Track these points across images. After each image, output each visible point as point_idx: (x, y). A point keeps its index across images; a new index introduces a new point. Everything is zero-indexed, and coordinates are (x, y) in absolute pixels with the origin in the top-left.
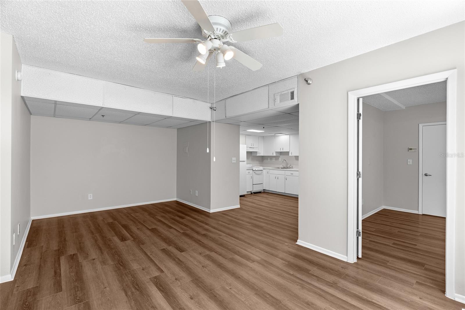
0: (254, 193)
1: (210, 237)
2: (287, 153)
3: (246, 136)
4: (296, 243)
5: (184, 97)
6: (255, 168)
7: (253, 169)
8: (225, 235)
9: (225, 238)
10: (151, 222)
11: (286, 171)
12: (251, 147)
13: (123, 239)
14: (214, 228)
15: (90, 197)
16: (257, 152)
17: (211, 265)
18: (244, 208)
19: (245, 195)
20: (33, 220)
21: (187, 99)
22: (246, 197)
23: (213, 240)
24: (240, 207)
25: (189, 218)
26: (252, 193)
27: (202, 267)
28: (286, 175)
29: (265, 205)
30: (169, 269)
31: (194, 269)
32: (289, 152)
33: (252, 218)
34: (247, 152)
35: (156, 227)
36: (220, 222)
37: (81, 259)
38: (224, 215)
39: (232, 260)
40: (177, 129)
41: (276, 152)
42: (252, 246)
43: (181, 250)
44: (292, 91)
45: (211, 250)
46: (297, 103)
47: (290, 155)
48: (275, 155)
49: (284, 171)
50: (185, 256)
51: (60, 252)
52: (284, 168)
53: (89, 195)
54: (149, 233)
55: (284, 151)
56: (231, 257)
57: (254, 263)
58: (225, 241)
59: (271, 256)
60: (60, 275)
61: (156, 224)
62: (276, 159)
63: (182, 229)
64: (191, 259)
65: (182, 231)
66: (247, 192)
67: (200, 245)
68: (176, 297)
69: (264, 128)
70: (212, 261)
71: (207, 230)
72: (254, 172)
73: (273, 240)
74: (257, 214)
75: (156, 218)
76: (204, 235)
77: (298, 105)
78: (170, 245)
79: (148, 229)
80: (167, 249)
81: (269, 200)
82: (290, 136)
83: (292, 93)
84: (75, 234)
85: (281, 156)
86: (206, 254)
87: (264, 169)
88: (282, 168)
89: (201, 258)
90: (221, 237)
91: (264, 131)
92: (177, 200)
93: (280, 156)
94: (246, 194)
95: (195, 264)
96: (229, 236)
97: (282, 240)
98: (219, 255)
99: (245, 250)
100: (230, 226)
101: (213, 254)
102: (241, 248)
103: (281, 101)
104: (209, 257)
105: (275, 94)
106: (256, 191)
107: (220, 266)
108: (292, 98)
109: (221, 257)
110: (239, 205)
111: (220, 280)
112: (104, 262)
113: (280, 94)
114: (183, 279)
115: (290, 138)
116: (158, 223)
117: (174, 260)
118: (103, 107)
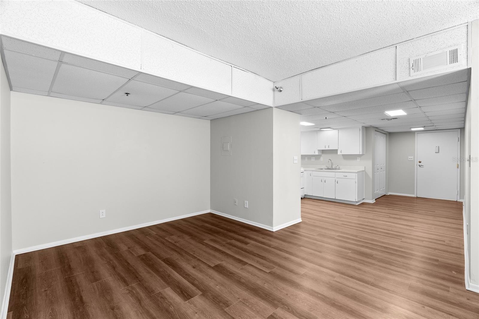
2: (335, 151)
5: (245, 70)
11: (336, 173)
20: (16, 256)
21: (248, 73)
24: (302, 221)
25: (253, 242)
28: (337, 178)
29: (326, 216)
32: (337, 150)
35: (219, 263)
41: (318, 150)
47: (338, 154)
48: (317, 153)
49: (335, 173)
52: (328, 169)
55: (330, 148)
62: (315, 159)
79: (209, 266)
81: (322, 208)
82: (338, 131)
84: (94, 284)
85: (323, 155)
87: (305, 171)
88: (325, 169)
92: (211, 212)
93: (321, 155)
115: (338, 133)
118: (141, 73)
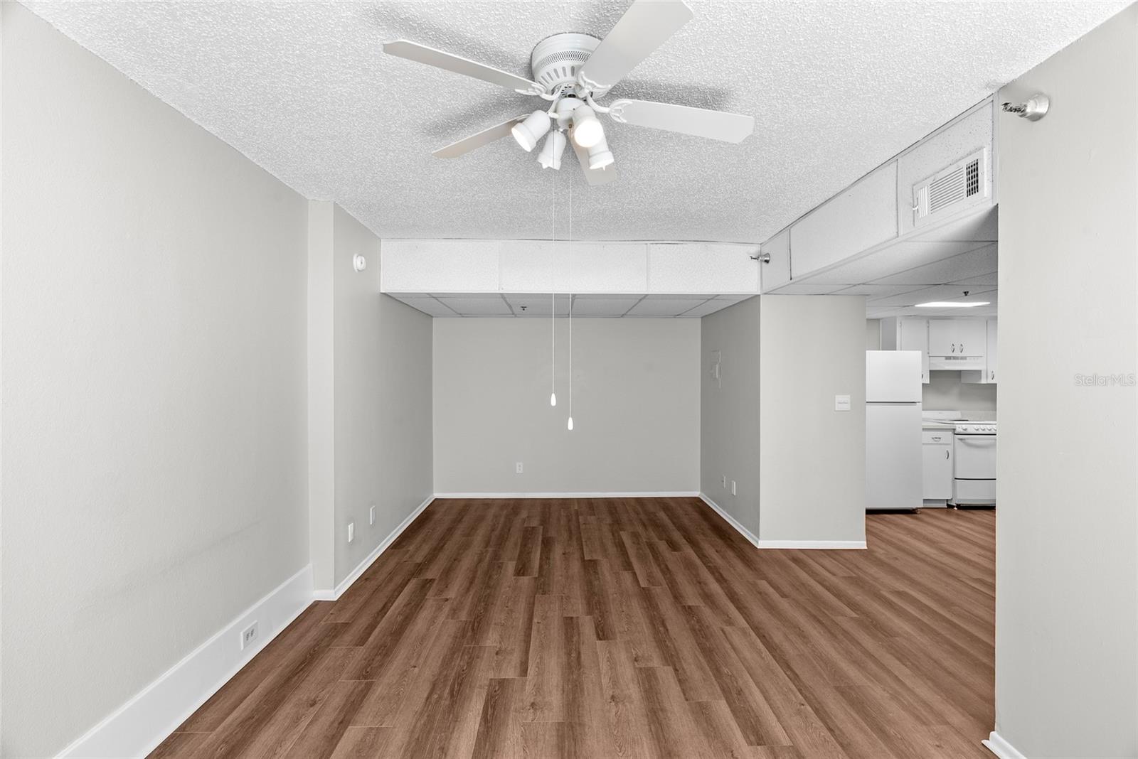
0: (960, 507)
1: (699, 621)
3: (928, 323)
4: (984, 742)
6: (964, 427)
7: (954, 430)
8: (745, 625)
9: (737, 639)
10: (602, 543)
12: (953, 355)
13: (521, 571)
14: (733, 597)
15: (519, 468)
16: (980, 371)
17: (635, 702)
18: (880, 553)
19: (917, 508)
22: (917, 519)
23: (700, 633)
26: (950, 507)
27: (609, 697)
30: (540, 673)
31: (589, 695)
33: (885, 593)
34: (930, 371)
36: (763, 584)
37: (431, 593)
38: (793, 565)
39: (702, 713)
40: (702, 318)
42: (800, 691)
43: (603, 633)
44: (970, 160)
45: (671, 658)
46: (991, 206)
50: (597, 653)
51: (420, 568)
53: (518, 464)
54: (576, 567)
56: (705, 698)
57: (759, 747)
58: (731, 644)
59: (839, 748)
60: (385, 614)
61: (605, 550)
63: (650, 577)
64: (604, 667)
65: (643, 584)
66: (924, 500)
67: (656, 633)
68: (496, 749)
69: (966, 293)
70: (645, 691)
71: (708, 598)
72: (961, 439)
73: (895, 697)
74: (913, 582)
75: (619, 535)
76: (689, 611)
77: (994, 213)
78: (589, 613)
80: (577, 622)
83: (973, 171)
86: (650, 665)
89: (627, 672)
90: (728, 629)
91: (988, 303)
94: (921, 505)
95: (600, 684)
96: (753, 634)
97: (931, 708)
98: (680, 681)
99: (765, 693)
100: (784, 605)
101: (665, 675)
102: (757, 684)
103: (934, 206)
104: (648, 680)
105: (917, 183)
106: (969, 500)
107: (656, 715)
108: (973, 187)
109: (679, 688)
110: (865, 542)
111: (620, 754)
112: (454, 612)
113: (930, 181)
114: (546, 711)
116: (612, 549)
117: (569, 654)
